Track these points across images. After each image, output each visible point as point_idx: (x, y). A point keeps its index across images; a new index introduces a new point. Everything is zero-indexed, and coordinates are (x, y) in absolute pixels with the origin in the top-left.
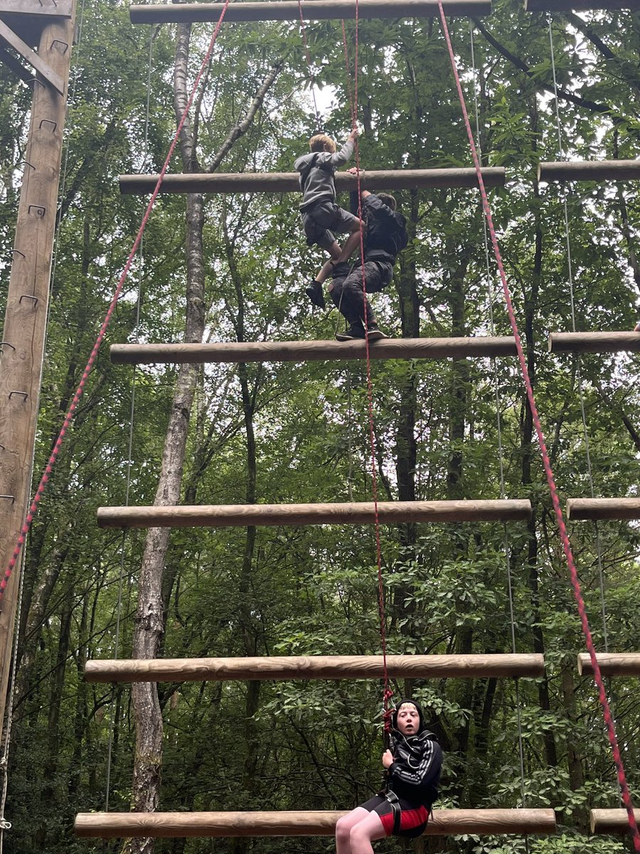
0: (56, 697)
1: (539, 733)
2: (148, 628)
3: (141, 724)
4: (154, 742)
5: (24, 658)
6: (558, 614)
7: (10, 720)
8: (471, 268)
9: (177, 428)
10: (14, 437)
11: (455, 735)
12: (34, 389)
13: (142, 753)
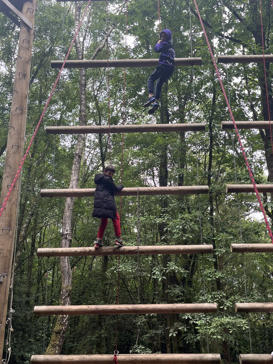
0: (30, 267)
1: (214, 279)
2: (66, 238)
3: (64, 274)
4: (69, 281)
5: (18, 253)
6: (222, 234)
7: (13, 275)
8: (187, 107)
9: (77, 163)
10: (14, 162)
11: (181, 280)
12: (22, 144)
13: (64, 285)
